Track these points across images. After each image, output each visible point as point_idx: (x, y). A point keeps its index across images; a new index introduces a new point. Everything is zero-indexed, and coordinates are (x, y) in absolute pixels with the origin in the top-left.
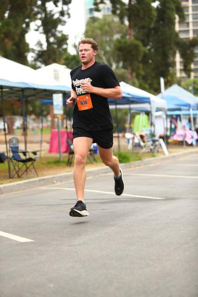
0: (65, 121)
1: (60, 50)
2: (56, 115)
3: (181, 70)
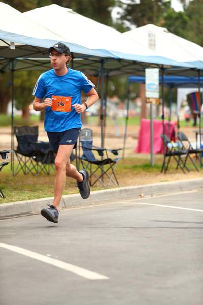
0: (161, 107)
1: (160, 3)
2: (149, 98)
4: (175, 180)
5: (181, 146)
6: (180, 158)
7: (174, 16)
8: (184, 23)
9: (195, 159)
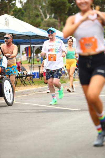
4: (20, 90)
5: (23, 73)
6: (22, 79)
7: (17, 10)
8: (23, 13)
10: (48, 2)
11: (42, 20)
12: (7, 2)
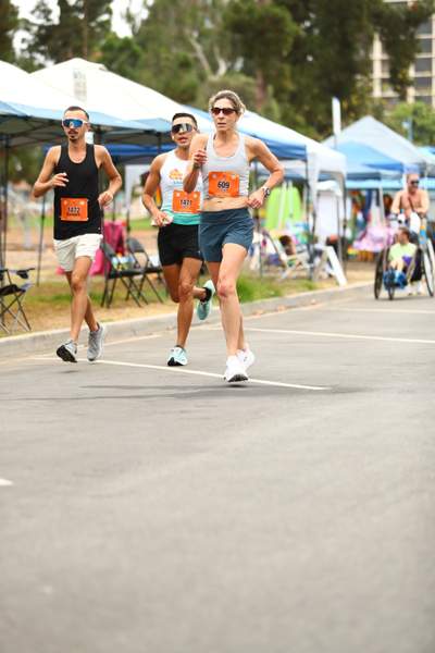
1: (93, 24)
3: (383, 81)
4: (123, 319)
5: (134, 261)
6: (132, 282)
7: (117, 44)
8: (134, 56)
9: (157, 282)
10: (224, 19)
11: (202, 78)
12: (82, 16)
